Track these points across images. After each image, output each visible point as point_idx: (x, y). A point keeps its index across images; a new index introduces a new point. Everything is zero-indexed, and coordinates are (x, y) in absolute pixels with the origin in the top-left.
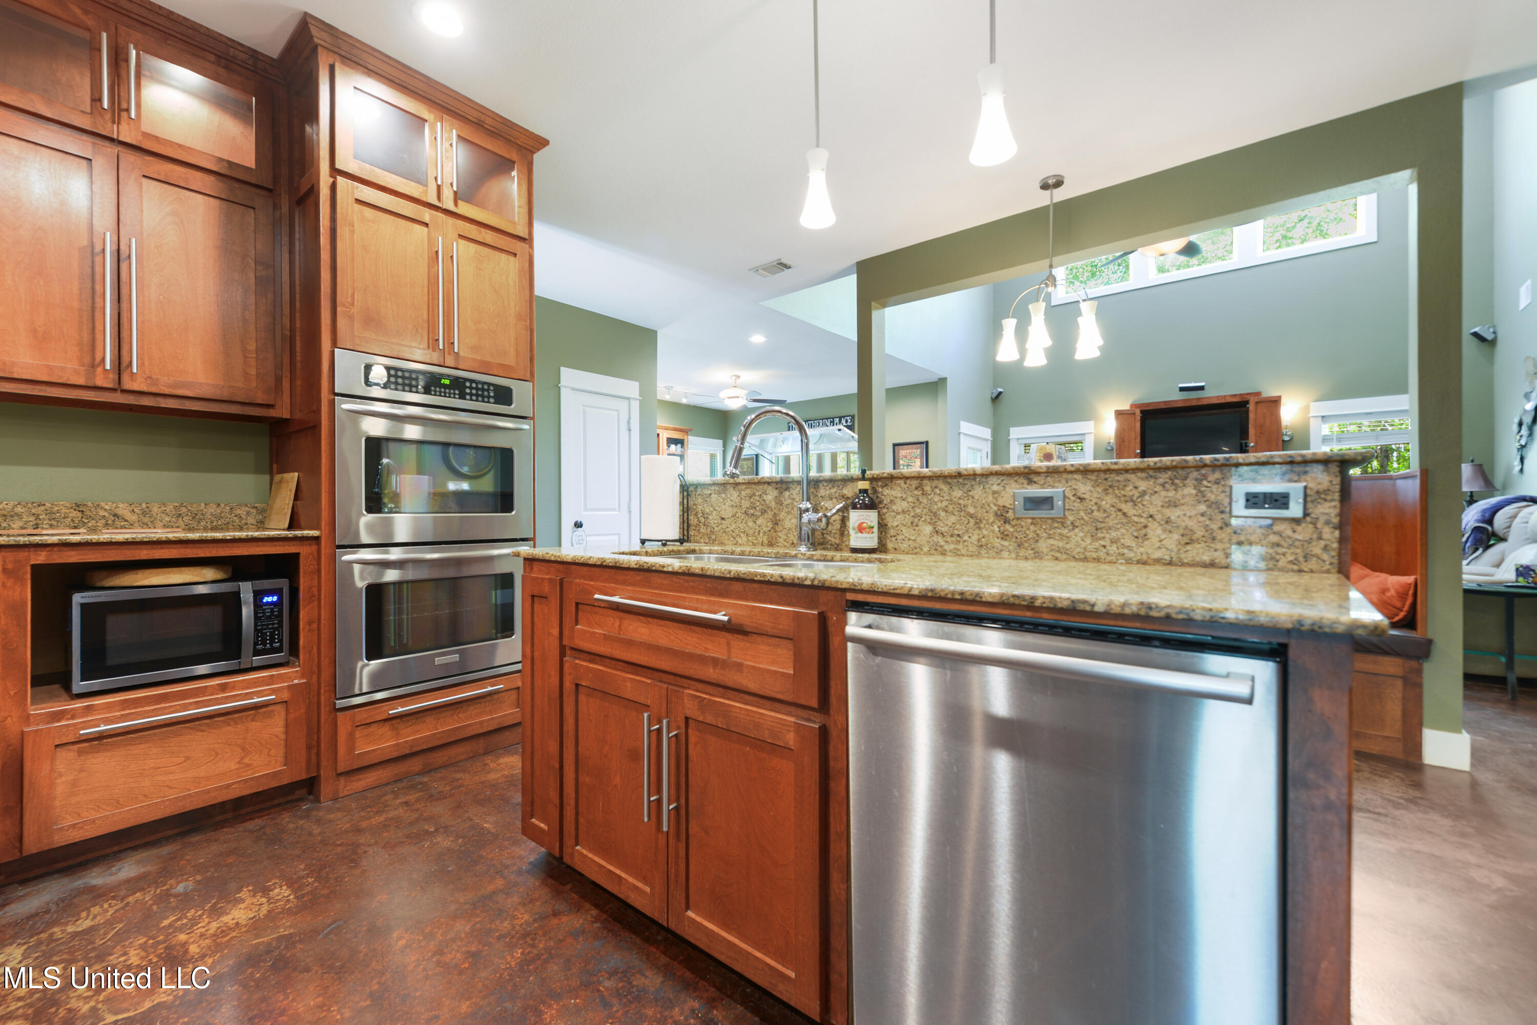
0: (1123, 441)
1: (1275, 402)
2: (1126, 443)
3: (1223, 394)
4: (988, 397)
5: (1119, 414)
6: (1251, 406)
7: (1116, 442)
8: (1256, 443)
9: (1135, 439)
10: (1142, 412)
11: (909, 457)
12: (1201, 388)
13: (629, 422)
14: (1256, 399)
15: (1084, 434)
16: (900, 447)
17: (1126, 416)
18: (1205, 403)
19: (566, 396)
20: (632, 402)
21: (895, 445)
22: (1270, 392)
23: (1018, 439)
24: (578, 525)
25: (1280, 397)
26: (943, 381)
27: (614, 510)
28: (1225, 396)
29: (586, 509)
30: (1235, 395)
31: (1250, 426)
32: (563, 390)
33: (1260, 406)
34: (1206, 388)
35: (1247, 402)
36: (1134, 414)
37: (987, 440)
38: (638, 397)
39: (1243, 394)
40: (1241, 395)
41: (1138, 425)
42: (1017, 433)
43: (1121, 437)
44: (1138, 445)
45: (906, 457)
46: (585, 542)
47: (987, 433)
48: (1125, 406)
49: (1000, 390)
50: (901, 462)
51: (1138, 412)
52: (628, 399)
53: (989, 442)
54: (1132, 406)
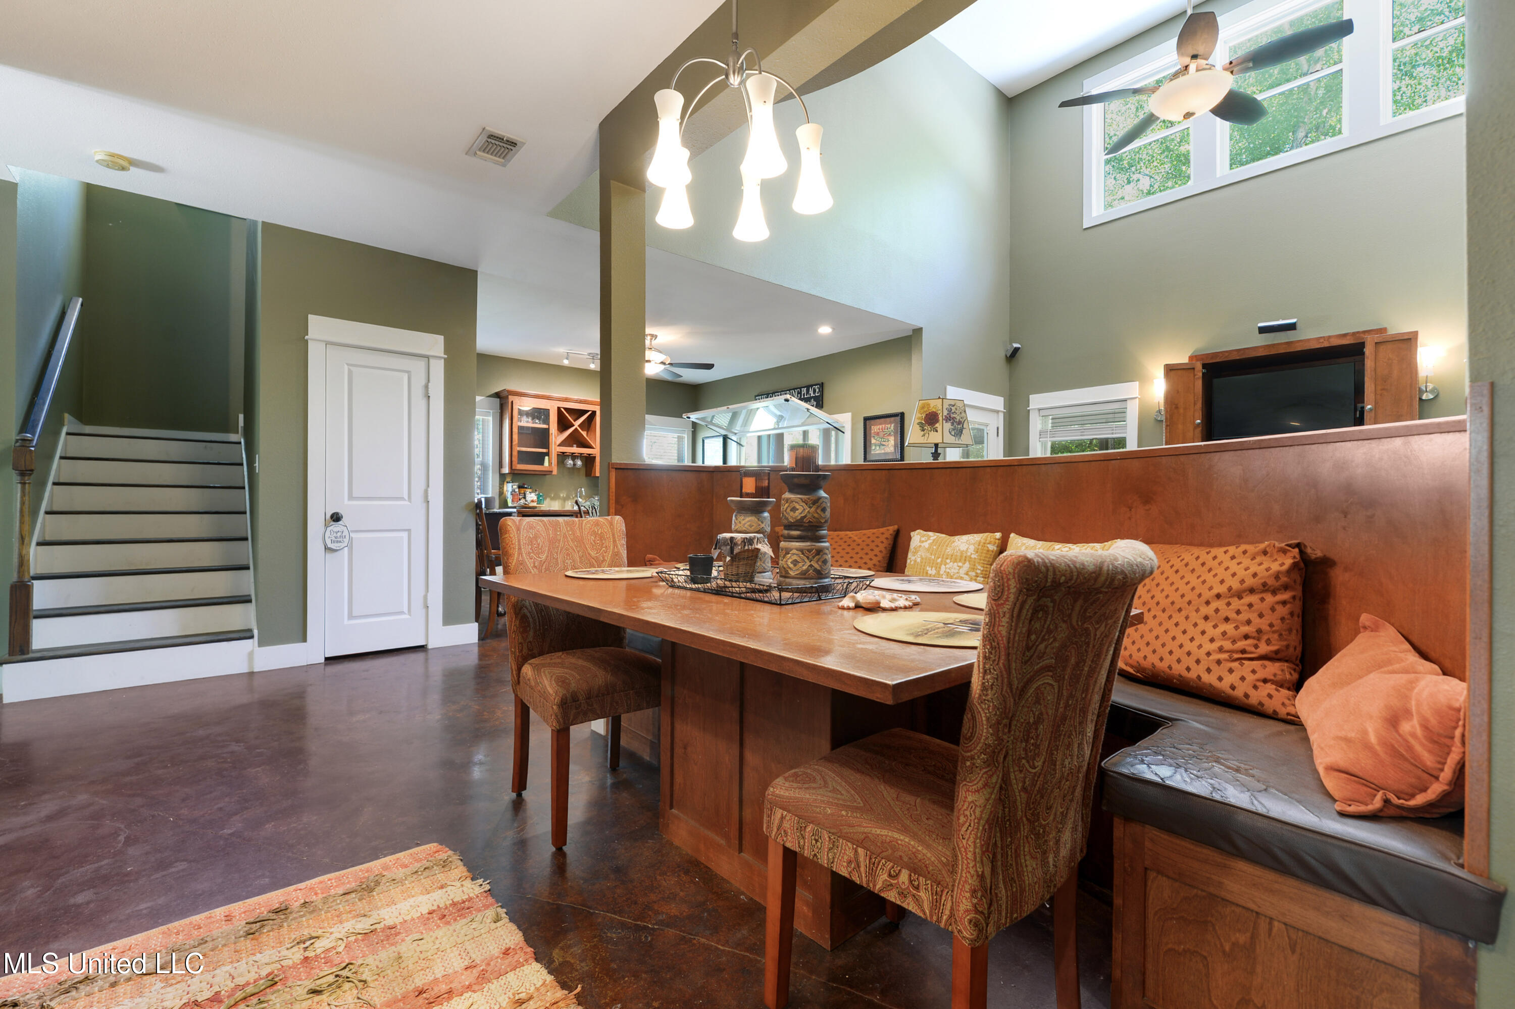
0: (1177, 408)
1: (1408, 342)
2: (1181, 411)
3: (1326, 334)
4: (1001, 353)
5: (1170, 370)
6: (1368, 350)
7: (1166, 409)
8: (1376, 403)
9: (1195, 404)
10: (1204, 366)
11: (881, 434)
12: (1292, 327)
13: (426, 387)
14: (1377, 338)
15: (1125, 400)
16: (872, 422)
17: (1180, 372)
18: (1299, 349)
19: (315, 353)
20: (433, 362)
21: (866, 419)
22: (1399, 326)
23: (1039, 410)
24: (336, 518)
25: (1415, 334)
26: (918, 332)
27: (402, 499)
28: (1329, 337)
29: (351, 497)
30: (1345, 335)
31: (1366, 379)
32: (311, 346)
33: (1382, 348)
34: (1298, 326)
35: (1362, 345)
36: (1194, 369)
37: (998, 412)
38: (442, 355)
39: (1358, 332)
40: (1354, 334)
41: (1199, 384)
42: (1037, 401)
43: (1172, 401)
44: (1199, 414)
45: (878, 434)
46: (346, 540)
47: (998, 402)
48: (1181, 358)
49: (1016, 345)
50: (873, 441)
51: (1199, 366)
52: (428, 357)
53: (1001, 416)
54: (1191, 358)
